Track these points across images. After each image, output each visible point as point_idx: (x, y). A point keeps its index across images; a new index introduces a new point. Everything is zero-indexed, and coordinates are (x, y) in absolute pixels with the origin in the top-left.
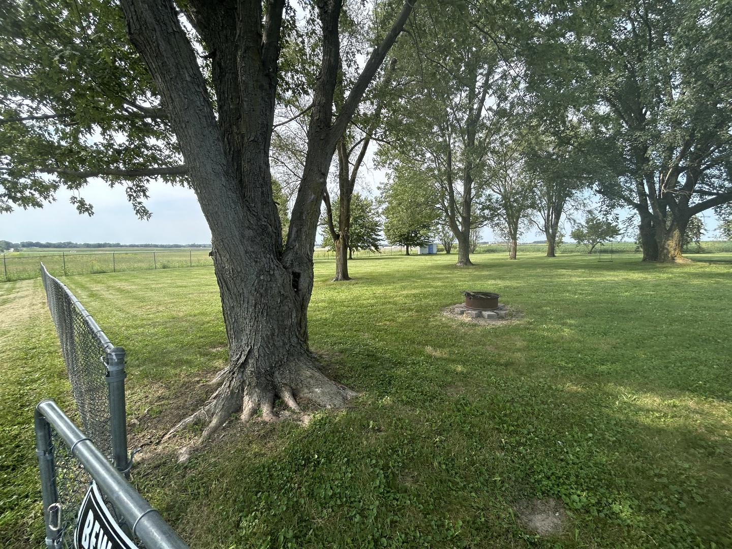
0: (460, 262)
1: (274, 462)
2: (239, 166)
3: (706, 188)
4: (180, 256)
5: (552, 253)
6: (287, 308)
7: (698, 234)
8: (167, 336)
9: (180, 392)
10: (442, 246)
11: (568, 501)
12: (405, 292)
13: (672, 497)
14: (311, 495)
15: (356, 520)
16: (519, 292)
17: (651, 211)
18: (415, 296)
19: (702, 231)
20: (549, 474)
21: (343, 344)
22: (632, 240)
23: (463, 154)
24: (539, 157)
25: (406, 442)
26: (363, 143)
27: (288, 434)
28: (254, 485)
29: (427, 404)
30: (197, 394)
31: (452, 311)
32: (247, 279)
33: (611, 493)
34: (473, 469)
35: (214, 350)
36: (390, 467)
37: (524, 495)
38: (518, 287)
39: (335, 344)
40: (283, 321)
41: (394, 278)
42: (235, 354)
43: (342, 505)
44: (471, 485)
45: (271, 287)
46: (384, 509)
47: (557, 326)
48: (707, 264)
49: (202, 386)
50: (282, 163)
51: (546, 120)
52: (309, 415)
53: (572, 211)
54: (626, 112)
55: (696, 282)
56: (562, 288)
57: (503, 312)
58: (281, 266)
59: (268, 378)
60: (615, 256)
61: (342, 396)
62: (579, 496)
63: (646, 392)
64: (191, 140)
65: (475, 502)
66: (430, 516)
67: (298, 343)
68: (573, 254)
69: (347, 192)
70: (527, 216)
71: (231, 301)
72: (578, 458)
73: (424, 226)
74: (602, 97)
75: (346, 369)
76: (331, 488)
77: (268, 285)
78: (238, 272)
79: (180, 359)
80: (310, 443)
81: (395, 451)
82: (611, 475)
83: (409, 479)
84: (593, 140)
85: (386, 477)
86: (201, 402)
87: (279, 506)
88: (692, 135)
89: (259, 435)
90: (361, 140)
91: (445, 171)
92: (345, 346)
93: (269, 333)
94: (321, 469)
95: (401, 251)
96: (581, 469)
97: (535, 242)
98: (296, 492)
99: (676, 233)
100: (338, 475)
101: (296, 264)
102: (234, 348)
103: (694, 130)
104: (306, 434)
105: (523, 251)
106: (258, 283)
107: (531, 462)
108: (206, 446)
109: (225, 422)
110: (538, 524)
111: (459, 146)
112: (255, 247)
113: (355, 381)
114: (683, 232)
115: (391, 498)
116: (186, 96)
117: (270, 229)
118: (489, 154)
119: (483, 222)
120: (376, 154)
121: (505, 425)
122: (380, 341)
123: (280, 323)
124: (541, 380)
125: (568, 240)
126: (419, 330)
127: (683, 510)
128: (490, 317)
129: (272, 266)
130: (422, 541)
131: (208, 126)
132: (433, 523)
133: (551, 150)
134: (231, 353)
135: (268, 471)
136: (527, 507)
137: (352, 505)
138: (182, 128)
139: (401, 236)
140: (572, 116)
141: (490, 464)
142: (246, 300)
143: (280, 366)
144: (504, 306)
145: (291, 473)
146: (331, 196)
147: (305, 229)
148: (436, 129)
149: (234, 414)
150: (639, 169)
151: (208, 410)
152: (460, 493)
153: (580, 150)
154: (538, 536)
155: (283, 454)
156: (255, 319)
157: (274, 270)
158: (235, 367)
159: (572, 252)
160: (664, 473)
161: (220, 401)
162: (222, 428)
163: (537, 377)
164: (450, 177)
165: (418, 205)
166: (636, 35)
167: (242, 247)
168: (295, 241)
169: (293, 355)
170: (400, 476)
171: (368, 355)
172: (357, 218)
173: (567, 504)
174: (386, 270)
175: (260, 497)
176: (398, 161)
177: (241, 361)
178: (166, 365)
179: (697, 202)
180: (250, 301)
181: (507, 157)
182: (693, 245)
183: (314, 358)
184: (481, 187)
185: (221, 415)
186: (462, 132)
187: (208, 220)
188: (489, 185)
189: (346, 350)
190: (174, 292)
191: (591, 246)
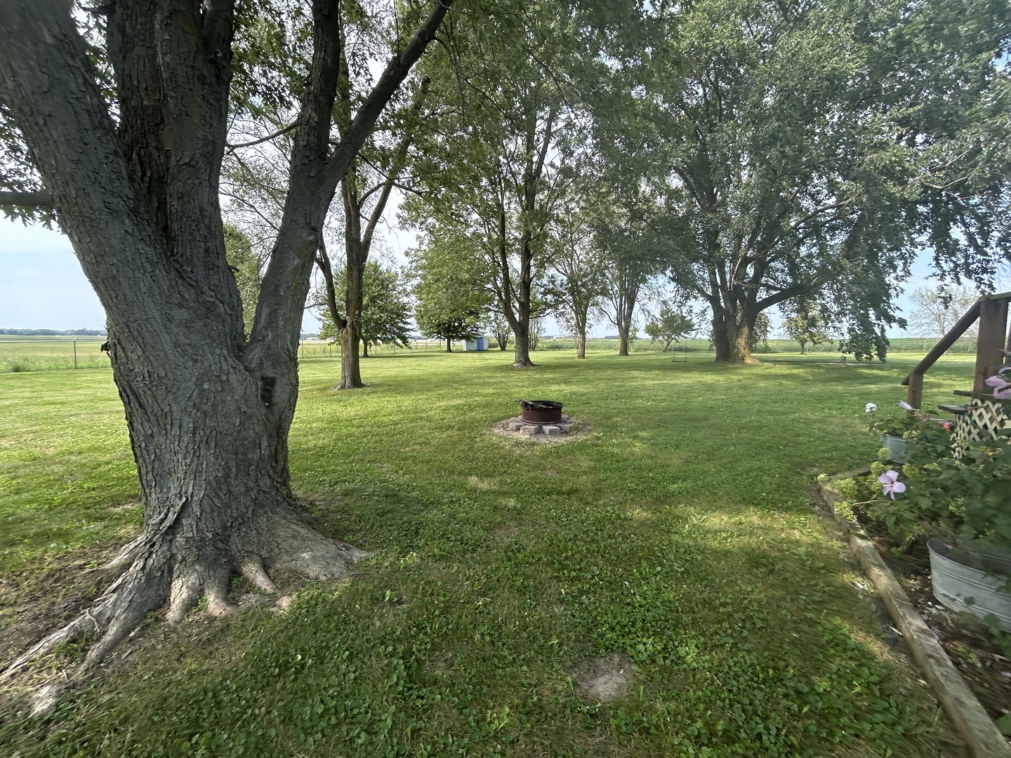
0: (518, 362)
1: (225, 679)
2: (162, 204)
3: (771, 282)
4: (53, 350)
5: (624, 351)
6: (251, 432)
7: (765, 332)
8: (18, 492)
9: (42, 589)
10: (494, 341)
11: (633, 653)
12: (443, 403)
13: (736, 626)
14: (288, 719)
15: (360, 741)
16: (585, 400)
17: (723, 304)
18: (456, 408)
19: (768, 329)
20: (614, 624)
21: (349, 482)
22: (706, 337)
23: (520, 219)
24: (609, 231)
25: (437, 613)
26: (381, 189)
27: (253, 630)
28: (185, 724)
29: (468, 556)
30: (79, 589)
31: (505, 427)
32: (179, 388)
33: (677, 634)
34: (525, 635)
35: (118, 510)
36: (413, 653)
37: (585, 656)
38: (585, 394)
39: (336, 483)
40: (245, 454)
41: (429, 383)
42: (156, 513)
43: (338, 724)
44: (522, 657)
45: (224, 401)
46: (402, 715)
47: (628, 440)
48: (771, 365)
49: (89, 573)
50: (252, 206)
51: (617, 188)
52: (290, 595)
53: (646, 301)
54: (698, 190)
55: (762, 384)
56: (634, 394)
57: (567, 426)
58: (242, 368)
59: (220, 545)
60: (689, 355)
61: (345, 559)
62: (645, 644)
63: (714, 511)
64: (57, 147)
65: (526, 678)
66: (468, 710)
67: (273, 486)
68: (648, 352)
69: (358, 259)
70: (597, 305)
71: (147, 425)
72: (645, 598)
73: (471, 313)
74: (675, 168)
75: (353, 518)
76: (322, 702)
77: (219, 398)
78: (162, 378)
79: (45, 530)
80: (290, 639)
81: (421, 628)
82: (677, 612)
83: (441, 664)
84: (666, 218)
85: (407, 668)
86: (88, 601)
87: (232, 749)
88: (758, 224)
89: (200, 640)
90: (380, 186)
91: (497, 240)
92: (352, 486)
93: (220, 475)
94: (307, 677)
95: (440, 346)
96: (648, 611)
97: (606, 338)
98: (262, 719)
99: (746, 330)
100: (334, 680)
101: (267, 364)
102: (153, 503)
103: (760, 218)
104: (284, 625)
105: (592, 347)
106: (199, 394)
107: (594, 613)
108: (92, 677)
109: (133, 629)
110: (600, 689)
111: (515, 209)
112: (193, 337)
113: (365, 535)
114: (751, 329)
115: (414, 697)
116: (44, 70)
117: (221, 308)
118: (552, 223)
119: (545, 310)
120: (401, 207)
121: (566, 571)
122: (405, 474)
123: (240, 456)
124: (609, 508)
125: (642, 335)
126: (461, 454)
127: (745, 639)
128: (552, 432)
129: (225, 367)
130: (455, 748)
131: (95, 128)
132: (471, 718)
133: (622, 224)
134: (149, 512)
135: (214, 696)
136: (589, 670)
137: (355, 720)
138: (37, 124)
139: (439, 325)
140: (644, 188)
141: (546, 624)
142: (177, 423)
143: (240, 524)
144: (569, 418)
145: (255, 692)
146: (333, 263)
147: (283, 310)
148: (484, 182)
149: (152, 613)
150: (711, 255)
151: (100, 614)
152: (508, 670)
153: (653, 228)
154: (599, 705)
155: (242, 664)
156: (195, 452)
157: (228, 374)
158: (155, 534)
159: (646, 350)
160: (728, 601)
161: (125, 595)
162: (128, 639)
163: (605, 505)
164: (504, 249)
165: (462, 283)
166: (707, 103)
167: (167, 337)
168: (266, 328)
169: (262, 506)
170: (428, 663)
171: (386, 496)
172: (375, 297)
173: (632, 657)
174: (417, 373)
175: (197, 743)
176: (434, 221)
177: (167, 523)
178: (13, 544)
179: (764, 297)
180: (185, 424)
181: (574, 229)
182: (760, 344)
183: (301, 506)
184: (541, 265)
185: (125, 618)
186: (519, 191)
187: (97, 288)
188: (551, 262)
189: (354, 490)
190: (36, 414)
191: (666, 343)
